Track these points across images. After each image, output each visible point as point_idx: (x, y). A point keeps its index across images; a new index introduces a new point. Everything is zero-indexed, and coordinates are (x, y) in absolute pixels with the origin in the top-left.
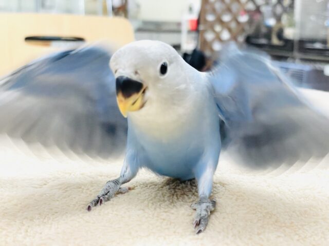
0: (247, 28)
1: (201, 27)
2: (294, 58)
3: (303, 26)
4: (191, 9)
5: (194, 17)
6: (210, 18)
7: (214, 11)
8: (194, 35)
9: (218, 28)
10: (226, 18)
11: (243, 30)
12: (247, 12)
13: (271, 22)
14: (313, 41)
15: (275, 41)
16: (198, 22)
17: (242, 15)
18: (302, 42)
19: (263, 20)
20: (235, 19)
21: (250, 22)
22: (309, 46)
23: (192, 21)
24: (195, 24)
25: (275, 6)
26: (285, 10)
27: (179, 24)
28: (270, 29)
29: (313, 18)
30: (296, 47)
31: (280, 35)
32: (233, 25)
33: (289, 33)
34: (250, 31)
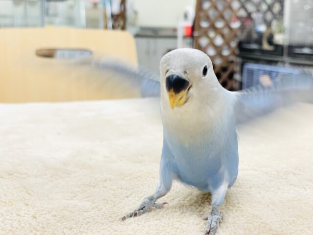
0: (239, 33)
1: (196, 34)
2: (283, 62)
3: (291, 32)
4: (186, 16)
5: (189, 23)
6: (204, 25)
7: (208, 18)
8: (189, 40)
9: (212, 34)
10: (220, 25)
11: (236, 36)
12: (239, 18)
13: (262, 28)
14: (302, 46)
15: (266, 46)
16: (193, 29)
17: (234, 22)
18: (291, 47)
19: (254, 26)
20: (228, 25)
21: (242, 28)
22: (298, 51)
23: (187, 28)
24: (189, 31)
25: (265, 13)
26: (275, 17)
27: (175, 30)
28: (261, 35)
29: (301, 25)
30: (286, 51)
31: (270, 41)
32: (226, 31)
33: (279, 39)
34: (242, 36)
